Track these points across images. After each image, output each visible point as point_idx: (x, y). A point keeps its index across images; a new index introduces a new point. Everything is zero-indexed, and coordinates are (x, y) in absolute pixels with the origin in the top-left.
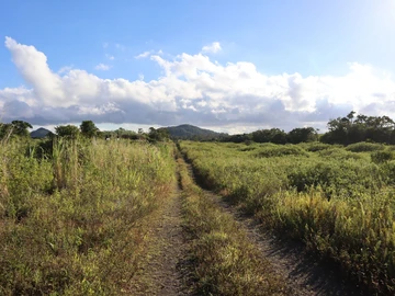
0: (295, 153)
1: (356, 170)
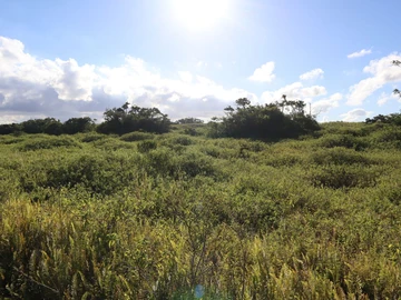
0: (67, 144)
1: (122, 161)
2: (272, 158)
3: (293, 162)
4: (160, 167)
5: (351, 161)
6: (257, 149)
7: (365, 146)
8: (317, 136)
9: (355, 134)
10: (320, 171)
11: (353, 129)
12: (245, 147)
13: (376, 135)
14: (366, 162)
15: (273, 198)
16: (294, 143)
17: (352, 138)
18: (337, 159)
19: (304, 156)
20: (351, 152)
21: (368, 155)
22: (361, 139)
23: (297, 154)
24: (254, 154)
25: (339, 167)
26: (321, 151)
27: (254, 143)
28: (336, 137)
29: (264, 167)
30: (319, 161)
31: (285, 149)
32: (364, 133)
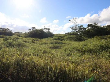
2: (41, 42)
3: (46, 44)
4: (10, 45)
5: (59, 43)
6: (37, 41)
7: (63, 40)
8: (52, 37)
9: (61, 37)
10: (52, 46)
11: (61, 36)
12: (34, 40)
13: (66, 37)
14: (62, 43)
16: (47, 39)
17: (60, 38)
18: (56, 43)
19: (48, 42)
20: (60, 41)
22: (62, 38)
23: (47, 42)
24: (36, 42)
25: (56, 45)
26: (53, 41)
27: (36, 39)
28: (56, 38)
29: (38, 45)
30: (52, 43)
31: (44, 40)
32: (64, 37)
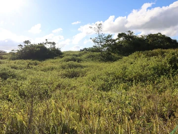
2: (43, 68)
3: (53, 69)
5: (76, 67)
6: (36, 64)
7: (81, 60)
8: (62, 57)
9: (77, 56)
10: (64, 72)
11: (76, 54)
12: (30, 64)
13: (84, 56)
14: (82, 67)
15: (47, 85)
16: (52, 60)
17: (76, 58)
18: (71, 66)
19: (57, 66)
20: (76, 63)
21: (82, 64)
22: (79, 58)
23: (54, 65)
24: (34, 67)
25: (72, 69)
26: (64, 63)
27: (34, 62)
28: (69, 57)
29: (40, 72)
30: (63, 68)
31: (48, 63)
32: (80, 55)
